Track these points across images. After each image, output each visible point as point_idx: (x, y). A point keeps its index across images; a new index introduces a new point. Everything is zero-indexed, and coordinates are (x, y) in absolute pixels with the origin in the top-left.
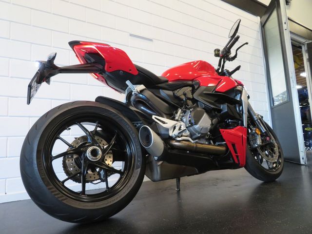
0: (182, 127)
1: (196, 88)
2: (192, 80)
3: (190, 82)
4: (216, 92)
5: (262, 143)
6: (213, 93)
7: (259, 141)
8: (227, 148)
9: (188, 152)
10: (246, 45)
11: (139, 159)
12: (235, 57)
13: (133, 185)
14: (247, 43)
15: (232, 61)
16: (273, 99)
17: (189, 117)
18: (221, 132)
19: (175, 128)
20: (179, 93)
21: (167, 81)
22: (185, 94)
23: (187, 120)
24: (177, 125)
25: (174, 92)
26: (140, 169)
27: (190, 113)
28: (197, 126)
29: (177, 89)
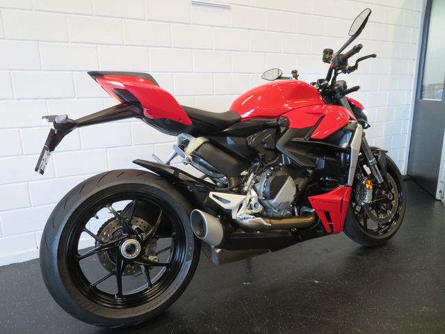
0: (253, 200)
1: (282, 131)
2: (278, 117)
3: (274, 121)
4: (311, 139)
5: (372, 200)
6: (307, 141)
7: (368, 199)
8: (317, 218)
9: (258, 232)
10: (371, 58)
11: (190, 248)
12: (355, 67)
13: (181, 282)
14: (374, 56)
15: (349, 73)
16: (422, 86)
17: (264, 186)
18: (310, 201)
19: (241, 205)
20: (252, 140)
21: (239, 120)
22: (265, 143)
23: (260, 188)
24: (244, 201)
25: (247, 139)
26: (191, 261)
27: (265, 179)
28: (274, 201)
29: (253, 133)
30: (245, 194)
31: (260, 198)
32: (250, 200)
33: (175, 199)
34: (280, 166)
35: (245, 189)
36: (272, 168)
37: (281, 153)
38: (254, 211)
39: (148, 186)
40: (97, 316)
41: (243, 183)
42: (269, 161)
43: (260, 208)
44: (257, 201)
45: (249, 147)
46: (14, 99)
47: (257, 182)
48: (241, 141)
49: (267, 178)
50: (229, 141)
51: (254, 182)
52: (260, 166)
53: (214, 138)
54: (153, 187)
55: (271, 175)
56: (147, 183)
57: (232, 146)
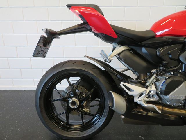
0: (152, 92)
3: (182, 39)
11: (107, 111)
17: (162, 85)
19: (141, 95)
20: (160, 51)
21: (155, 37)
22: (170, 54)
23: (159, 85)
24: (145, 92)
25: (157, 50)
26: (106, 118)
27: (164, 80)
28: (168, 97)
29: (162, 46)
30: (147, 87)
31: (158, 92)
32: (150, 92)
33: (102, 81)
34: (180, 72)
35: (148, 84)
36: (172, 73)
37: (182, 63)
38: (151, 99)
39: (87, 71)
40: (54, 131)
41: (147, 80)
42: (171, 68)
43: (156, 98)
44: (155, 93)
45: (157, 56)
46: (49, 21)
47: (158, 80)
48: (152, 51)
49: (166, 79)
50: (144, 50)
51: (155, 80)
52: (163, 70)
53: (133, 47)
54: (90, 73)
55: (169, 78)
56: (87, 70)
57: (146, 53)
